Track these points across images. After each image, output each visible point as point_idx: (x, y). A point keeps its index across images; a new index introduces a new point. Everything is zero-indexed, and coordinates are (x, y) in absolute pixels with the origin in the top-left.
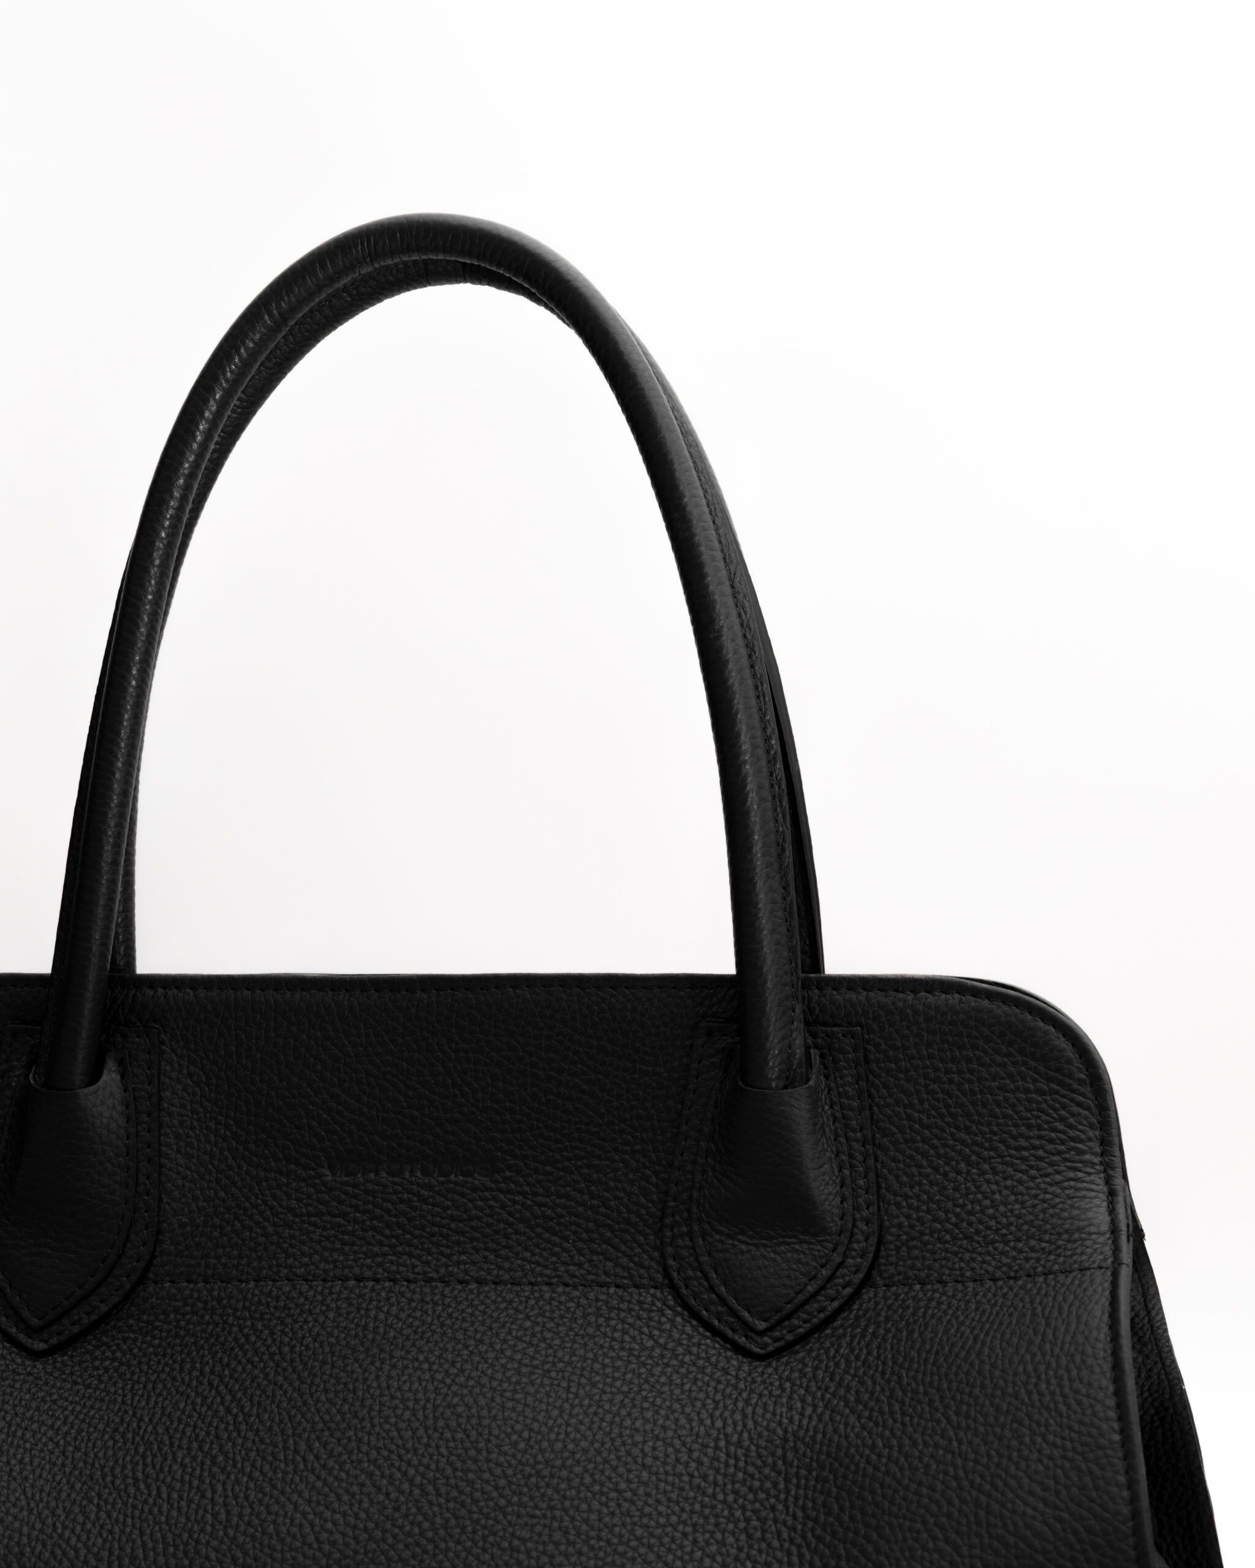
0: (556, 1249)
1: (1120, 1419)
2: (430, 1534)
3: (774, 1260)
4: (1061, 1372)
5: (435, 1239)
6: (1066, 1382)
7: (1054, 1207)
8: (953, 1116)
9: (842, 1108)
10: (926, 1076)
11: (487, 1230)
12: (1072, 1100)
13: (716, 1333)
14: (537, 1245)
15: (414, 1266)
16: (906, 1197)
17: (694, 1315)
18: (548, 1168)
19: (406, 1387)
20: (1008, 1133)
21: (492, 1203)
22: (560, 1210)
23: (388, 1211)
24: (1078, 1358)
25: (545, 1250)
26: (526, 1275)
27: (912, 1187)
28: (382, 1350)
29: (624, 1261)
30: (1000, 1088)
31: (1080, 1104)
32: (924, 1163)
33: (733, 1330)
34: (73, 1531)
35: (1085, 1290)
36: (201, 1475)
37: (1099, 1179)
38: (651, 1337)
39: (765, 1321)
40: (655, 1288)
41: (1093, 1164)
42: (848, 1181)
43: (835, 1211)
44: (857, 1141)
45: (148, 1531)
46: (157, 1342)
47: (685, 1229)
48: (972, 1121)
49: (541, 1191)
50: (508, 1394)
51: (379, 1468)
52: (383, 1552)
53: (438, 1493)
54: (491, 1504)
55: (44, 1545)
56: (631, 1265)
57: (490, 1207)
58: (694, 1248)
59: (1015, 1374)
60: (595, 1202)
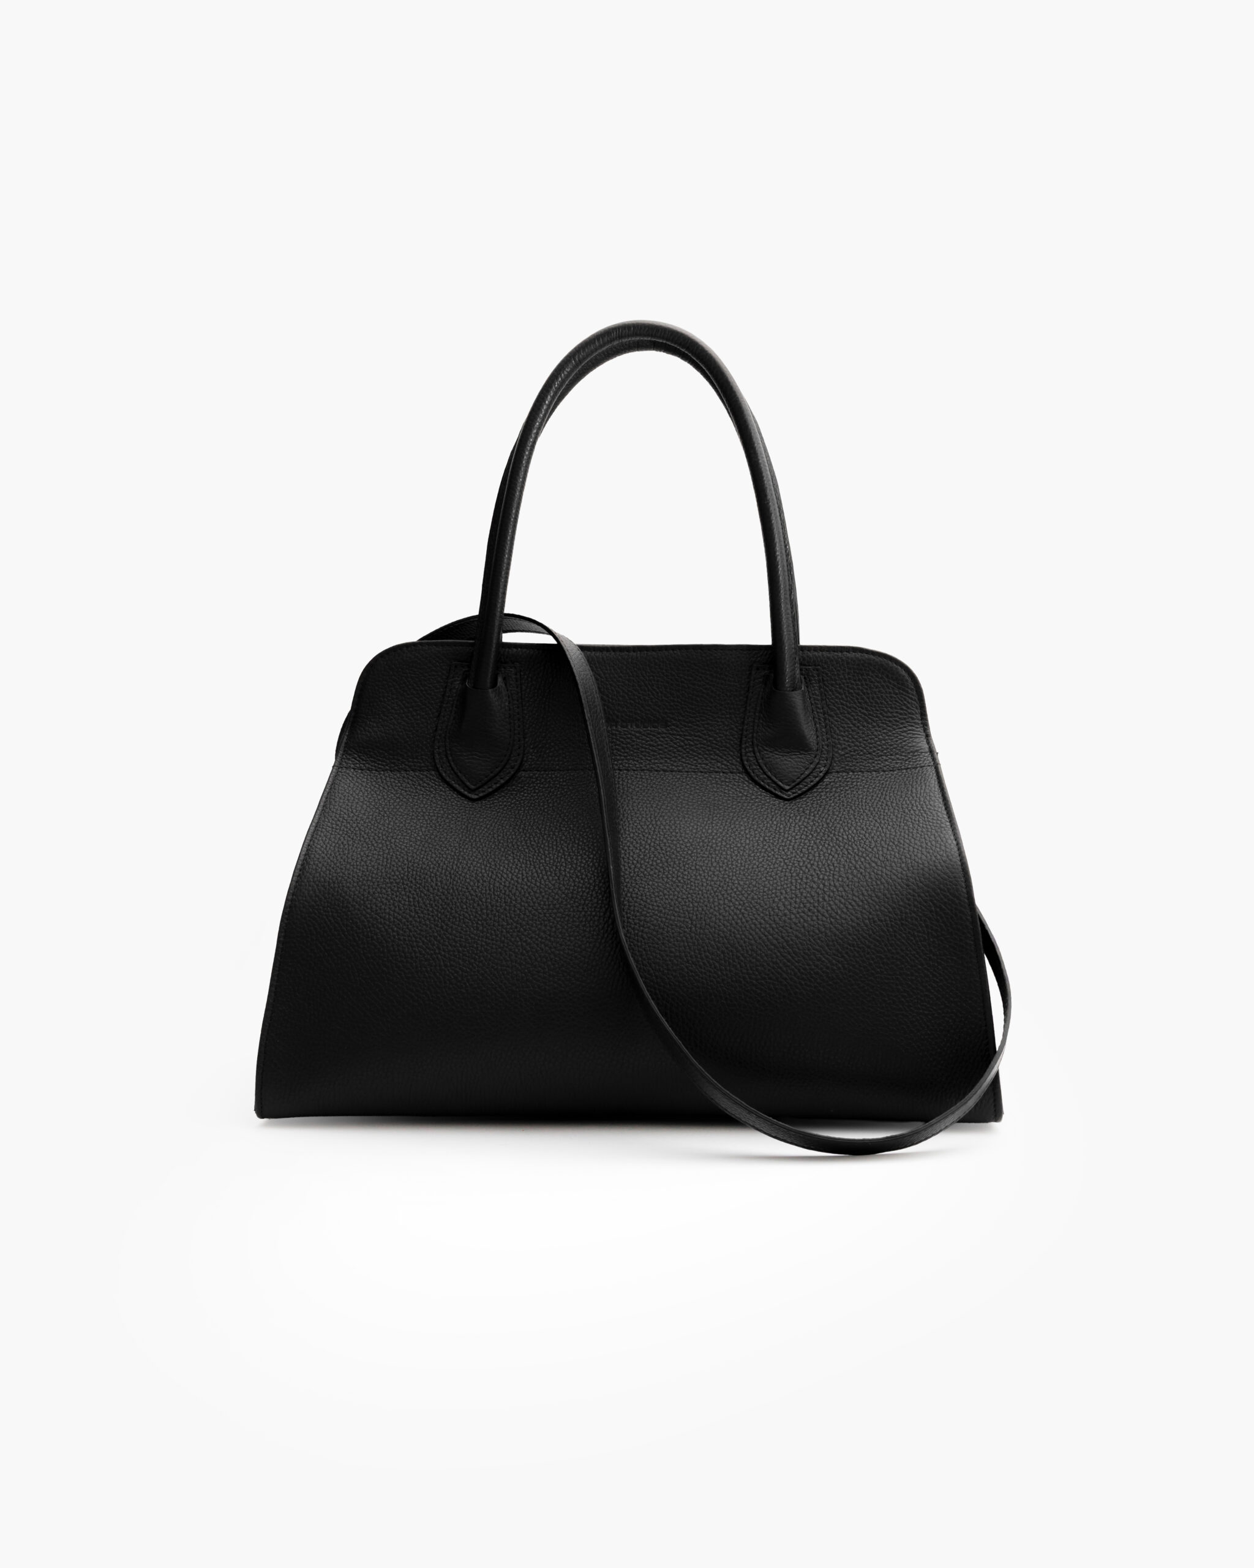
0: (696, 758)
1: (949, 818)
2: (661, 865)
3: (790, 761)
4: (922, 803)
5: (644, 754)
6: (924, 806)
7: (905, 741)
8: (860, 703)
9: (814, 700)
10: (848, 687)
11: (666, 750)
12: (908, 697)
13: (767, 790)
14: (688, 756)
15: (636, 765)
16: (843, 736)
17: (757, 783)
18: (690, 725)
19: (641, 809)
20: (883, 710)
21: (667, 739)
22: (696, 742)
23: (622, 742)
24: (928, 798)
25: (691, 758)
26: (684, 769)
27: (844, 732)
28: (628, 796)
29: (725, 762)
30: (879, 692)
31: (911, 699)
32: (849, 722)
33: (775, 789)
34: (504, 867)
35: (925, 774)
36: (556, 844)
37: (921, 730)
38: (740, 792)
39: (789, 785)
40: (739, 773)
41: (918, 724)
42: (819, 729)
43: (814, 741)
44: (821, 713)
45: (537, 866)
46: (526, 795)
47: (751, 749)
48: (868, 705)
49: (687, 734)
50: (685, 812)
51: (635, 840)
52: (642, 872)
53: (662, 850)
54: (685, 853)
55: (492, 873)
56: (728, 764)
57: (666, 741)
58: (756, 757)
59: (902, 805)
60: (711, 739)
